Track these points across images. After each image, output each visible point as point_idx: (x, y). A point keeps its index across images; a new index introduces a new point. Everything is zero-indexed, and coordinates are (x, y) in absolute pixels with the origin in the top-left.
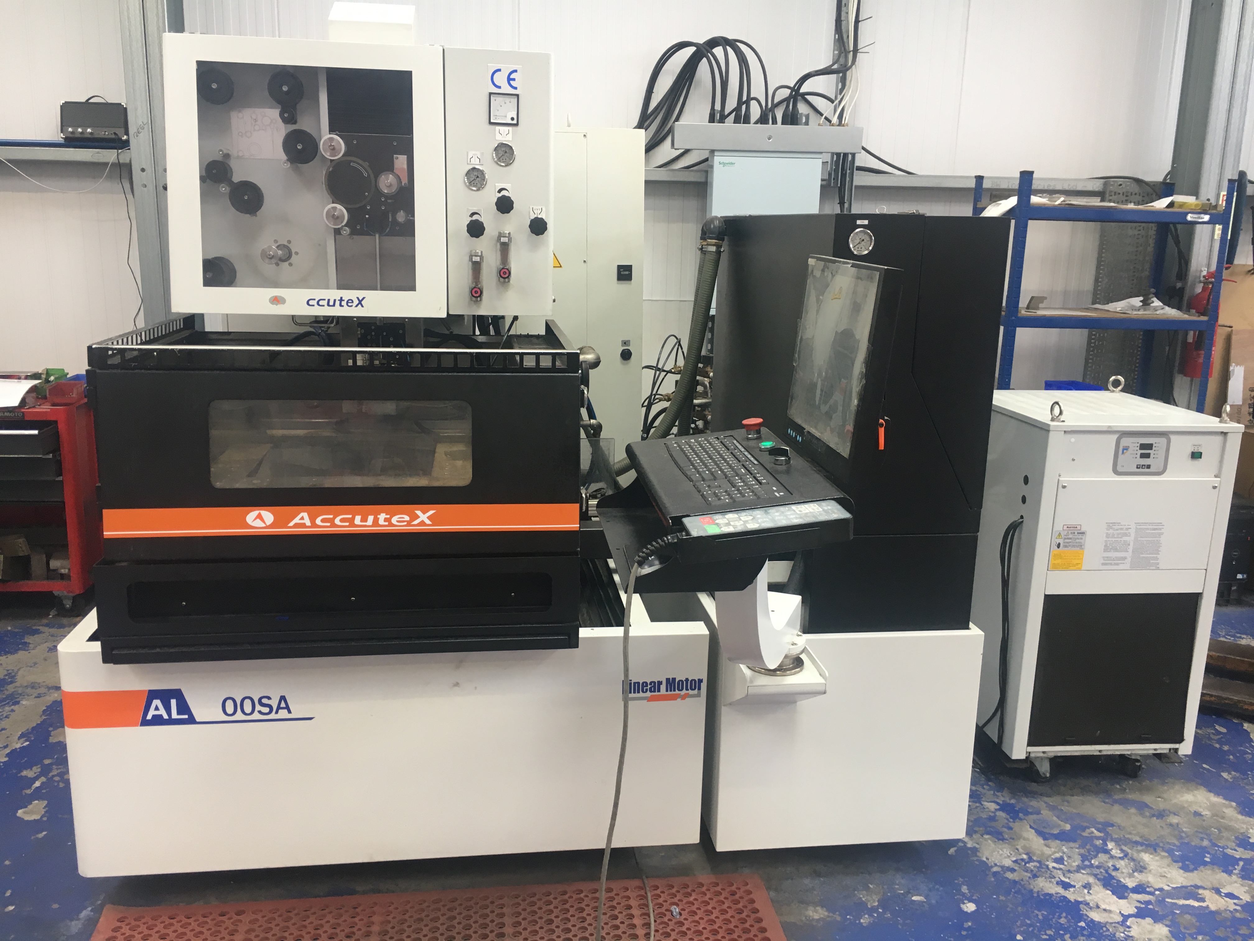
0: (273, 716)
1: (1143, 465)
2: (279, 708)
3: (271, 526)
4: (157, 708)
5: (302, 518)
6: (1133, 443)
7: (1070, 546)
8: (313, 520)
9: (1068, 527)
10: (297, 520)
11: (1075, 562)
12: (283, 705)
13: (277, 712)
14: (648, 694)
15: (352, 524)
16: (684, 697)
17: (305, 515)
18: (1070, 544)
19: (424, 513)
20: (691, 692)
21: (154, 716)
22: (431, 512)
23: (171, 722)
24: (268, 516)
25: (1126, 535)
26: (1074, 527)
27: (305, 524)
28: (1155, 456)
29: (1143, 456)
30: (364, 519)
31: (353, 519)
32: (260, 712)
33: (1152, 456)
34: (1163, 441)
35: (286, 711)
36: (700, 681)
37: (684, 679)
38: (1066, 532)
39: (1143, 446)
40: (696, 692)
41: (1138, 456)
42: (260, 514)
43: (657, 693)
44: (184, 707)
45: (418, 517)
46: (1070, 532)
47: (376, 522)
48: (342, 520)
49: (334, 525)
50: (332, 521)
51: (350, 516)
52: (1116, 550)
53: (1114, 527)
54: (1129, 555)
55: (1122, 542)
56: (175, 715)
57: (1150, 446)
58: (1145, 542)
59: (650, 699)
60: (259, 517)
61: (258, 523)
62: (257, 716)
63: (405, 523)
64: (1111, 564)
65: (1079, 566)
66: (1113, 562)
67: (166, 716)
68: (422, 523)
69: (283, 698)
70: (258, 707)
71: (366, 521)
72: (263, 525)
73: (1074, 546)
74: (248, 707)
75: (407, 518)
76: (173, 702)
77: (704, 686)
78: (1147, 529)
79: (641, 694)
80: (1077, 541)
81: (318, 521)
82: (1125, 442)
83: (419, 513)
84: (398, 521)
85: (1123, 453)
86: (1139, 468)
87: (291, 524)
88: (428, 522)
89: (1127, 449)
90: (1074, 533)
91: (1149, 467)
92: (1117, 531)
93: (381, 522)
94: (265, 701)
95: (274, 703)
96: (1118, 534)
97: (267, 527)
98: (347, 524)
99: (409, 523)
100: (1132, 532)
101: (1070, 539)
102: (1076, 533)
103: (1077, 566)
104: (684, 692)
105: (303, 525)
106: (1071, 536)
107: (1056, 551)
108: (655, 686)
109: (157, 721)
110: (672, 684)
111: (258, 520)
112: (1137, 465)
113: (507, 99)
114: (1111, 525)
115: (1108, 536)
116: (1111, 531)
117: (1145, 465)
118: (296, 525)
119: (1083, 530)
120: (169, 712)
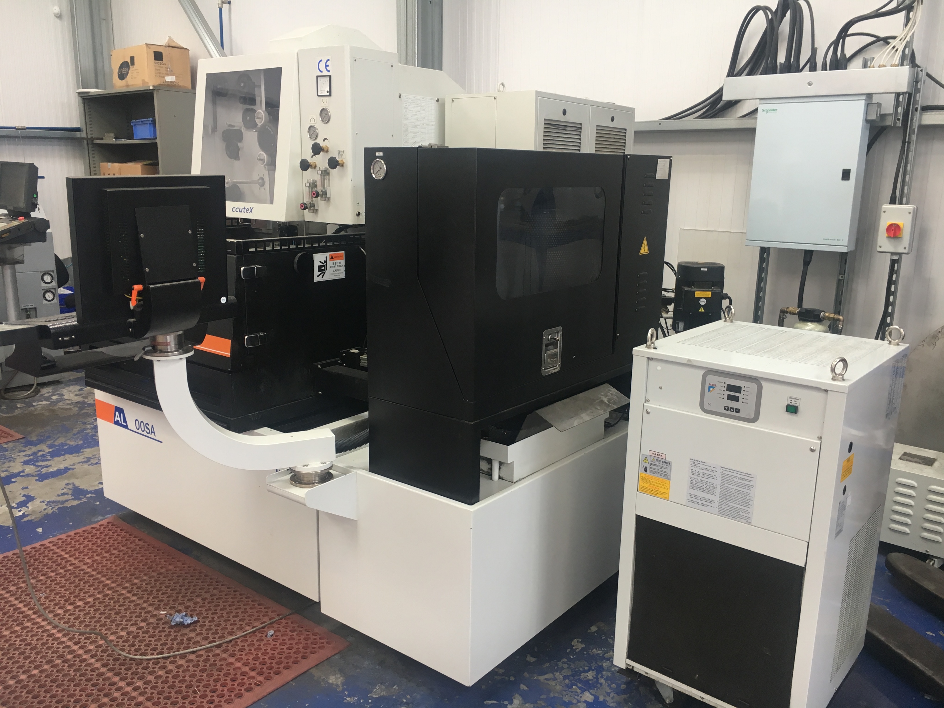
1: (731, 408)
2: (152, 432)
4: (117, 417)
6: (721, 383)
7: (656, 472)
9: (653, 454)
11: (663, 490)
18: (656, 471)
21: (117, 420)
23: (122, 426)
25: (712, 477)
26: (659, 455)
28: (744, 401)
29: (730, 398)
33: (741, 400)
34: (753, 387)
35: (154, 434)
38: (652, 458)
39: (730, 388)
41: (726, 397)
44: (125, 419)
46: (656, 459)
52: (702, 490)
53: (699, 465)
54: (716, 498)
55: (708, 484)
57: (738, 389)
58: (733, 490)
62: (145, 433)
64: (698, 503)
65: (666, 496)
66: (700, 502)
67: (120, 422)
69: (152, 427)
73: (660, 474)
76: (122, 415)
78: (736, 477)
80: (663, 469)
82: (712, 379)
85: (709, 390)
86: (727, 410)
89: (713, 388)
90: (660, 461)
91: (738, 411)
92: (702, 471)
94: (147, 426)
95: (150, 429)
96: (704, 474)
100: (718, 475)
101: (656, 465)
102: (661, 462)
103: (664, 495)
106: (657, 463)
107: (643, 474)
112: (725, 407)
113: (325, 79)
114: (696, 462)
115: (693, 473)
116: (695, 469)
117: (733, 409)
119: (668, 459)
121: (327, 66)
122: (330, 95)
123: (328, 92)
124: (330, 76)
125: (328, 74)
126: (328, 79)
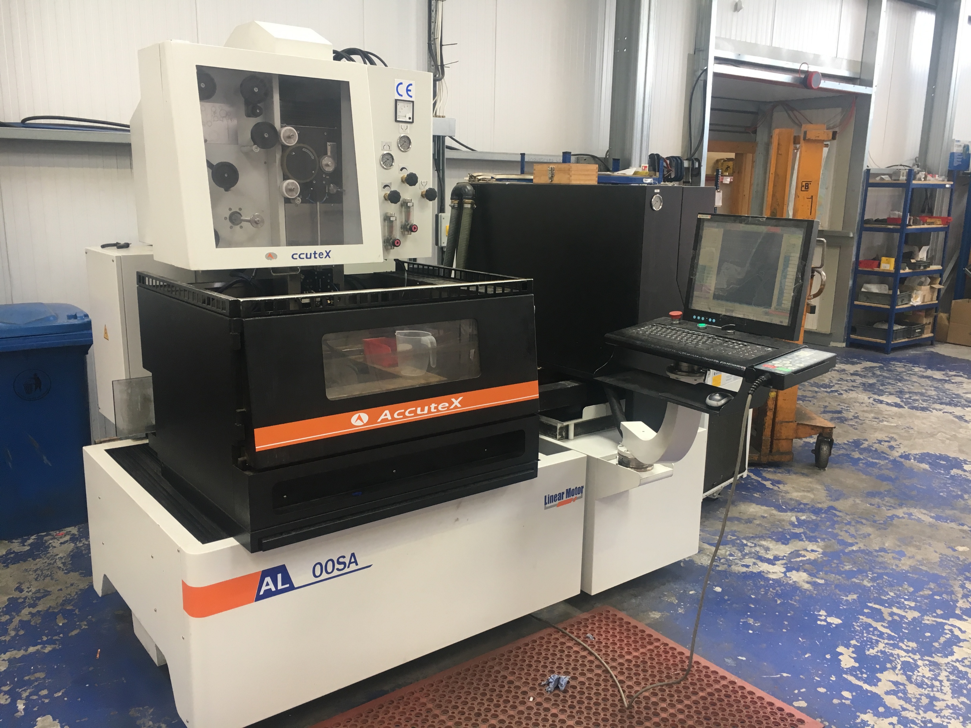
0: (346, 570)
2: (350, 563)
3: (367, 424)
4: (268, 584)
5: (386, 415)
8: (392, 415)
10: (382, 417)
12: (353, 560)
13: (349, 567)
14: (558, 502)
15: (416, 415)
16: (574, 500)
17: (387, 412)
19: (456, 399)
20: (578, 496)
21: (265, 591)
22: (460, 398)
23: (278, 592)
24: (365, 416)
27: (387, 418)
30: (422, 410)
31: (416, 410)
32: (338, 569)
35: (354, 564)
36: (583, 487)
37: (574, 488)
40: (580, 495)
42: (359, 416)
43: (562, 500)
44: (287, 579)
45: (453, 403)
47: (429, 411)
48: (410, 413)
49: (405, 417)
50: (403, 414)
51: (414, 409)
56: (280, 587)
59: (558, 505)
60: (359, 418)
61: (359, 423)
62: (336, 573)
63: (446, 409)
67: (273, 589)
68: (456, 407)
69: (353, 555)
70: (337, 566)
71: (424, 411)
72: (362, 424)
74: (330, 569)
75: (447, 405)
76: (279, 576)
77: (584, 490)
79: (554, 503)
81: (396, 416)
83: (453, 400)
84: (442, 408)
87: (379, 420)
88: (459, 406)
93: (433, 410)
94: (341, 560)
95: (347, 561)
97: (365, 425)
98: (413, 414)
99: (448, 408)
104: (574, 497)
105: (386, 420)
108: (561, 495)
109: (269, 594)
110: (569, 492)
111: (359, 421)
113: (406, 104)
118: (383, 420)
120: (276, 585)
121: (408, 90)
122: (413, 122)
123: (410, 118)
124: (413, 102)
125: (409, 99)
126: (412, 104)
